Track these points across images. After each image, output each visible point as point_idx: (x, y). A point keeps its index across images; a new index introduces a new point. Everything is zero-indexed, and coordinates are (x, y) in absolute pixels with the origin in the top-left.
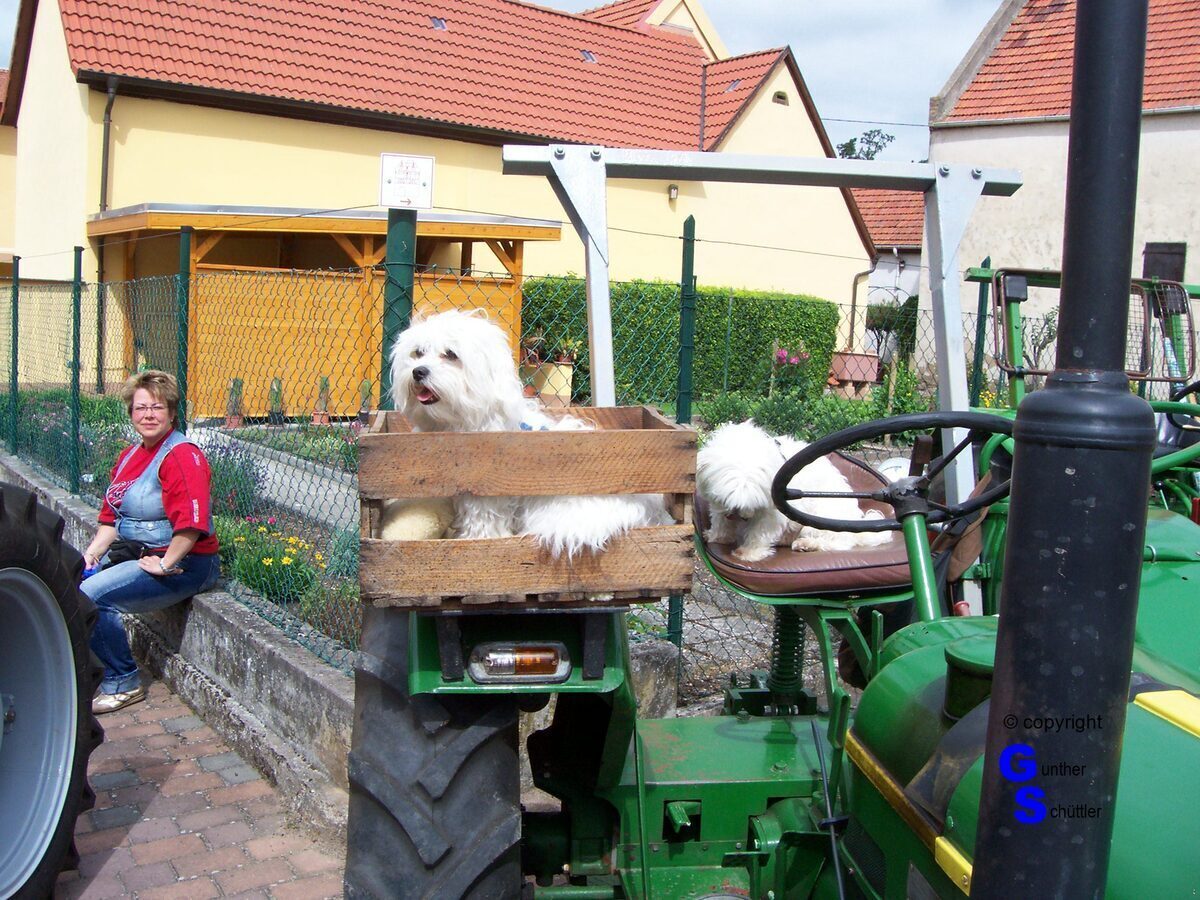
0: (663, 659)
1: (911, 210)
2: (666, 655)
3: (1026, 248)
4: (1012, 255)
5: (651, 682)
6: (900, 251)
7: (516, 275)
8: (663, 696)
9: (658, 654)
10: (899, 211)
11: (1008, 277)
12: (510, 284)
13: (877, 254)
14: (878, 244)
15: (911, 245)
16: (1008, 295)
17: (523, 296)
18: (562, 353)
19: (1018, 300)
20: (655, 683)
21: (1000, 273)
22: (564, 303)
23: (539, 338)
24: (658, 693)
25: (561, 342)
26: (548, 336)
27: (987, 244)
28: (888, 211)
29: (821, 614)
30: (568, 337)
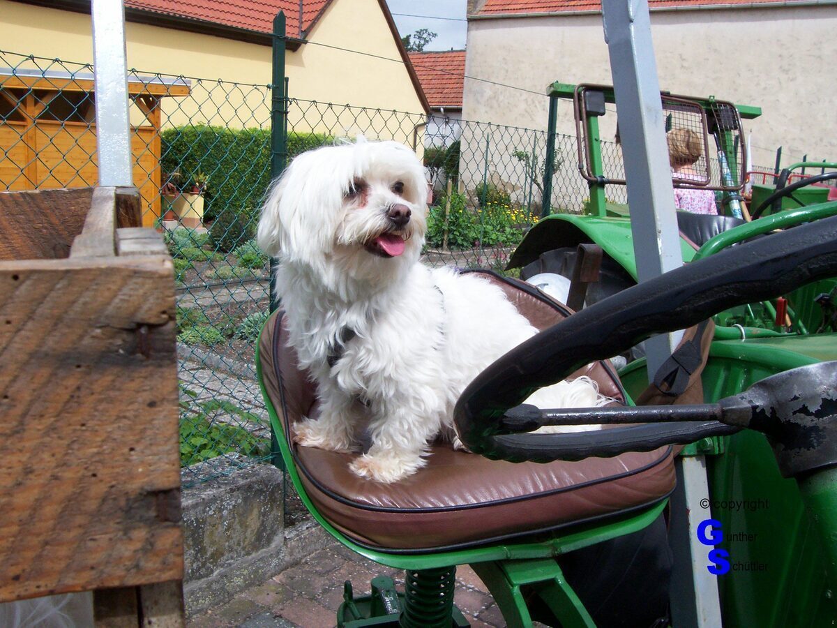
0: (267, 486)
1: (453, 81)
2: (269, 481)
5: (255, 512)
6: (446, 110)
7: (156, 124)
8: (268, 525)
9: (262, 481)
10: (444, 81)
11: (587, 93)
12: (151, 131)
13: (431, 112)
14: (433, 105)
15: (454, 106)
16: (588, 109)
17: (162, 139)
18: (195, 185)
19: (596, 114)
20: (260, 511)
21: (581, 88)
22: (194, 145)
23: (176, 173)
24: (263, 521)
25: (194, 176)
26: (183, 172)
27: (508, 103)
28: (437, 81)
29: (511, 575)
30: (200, 173)
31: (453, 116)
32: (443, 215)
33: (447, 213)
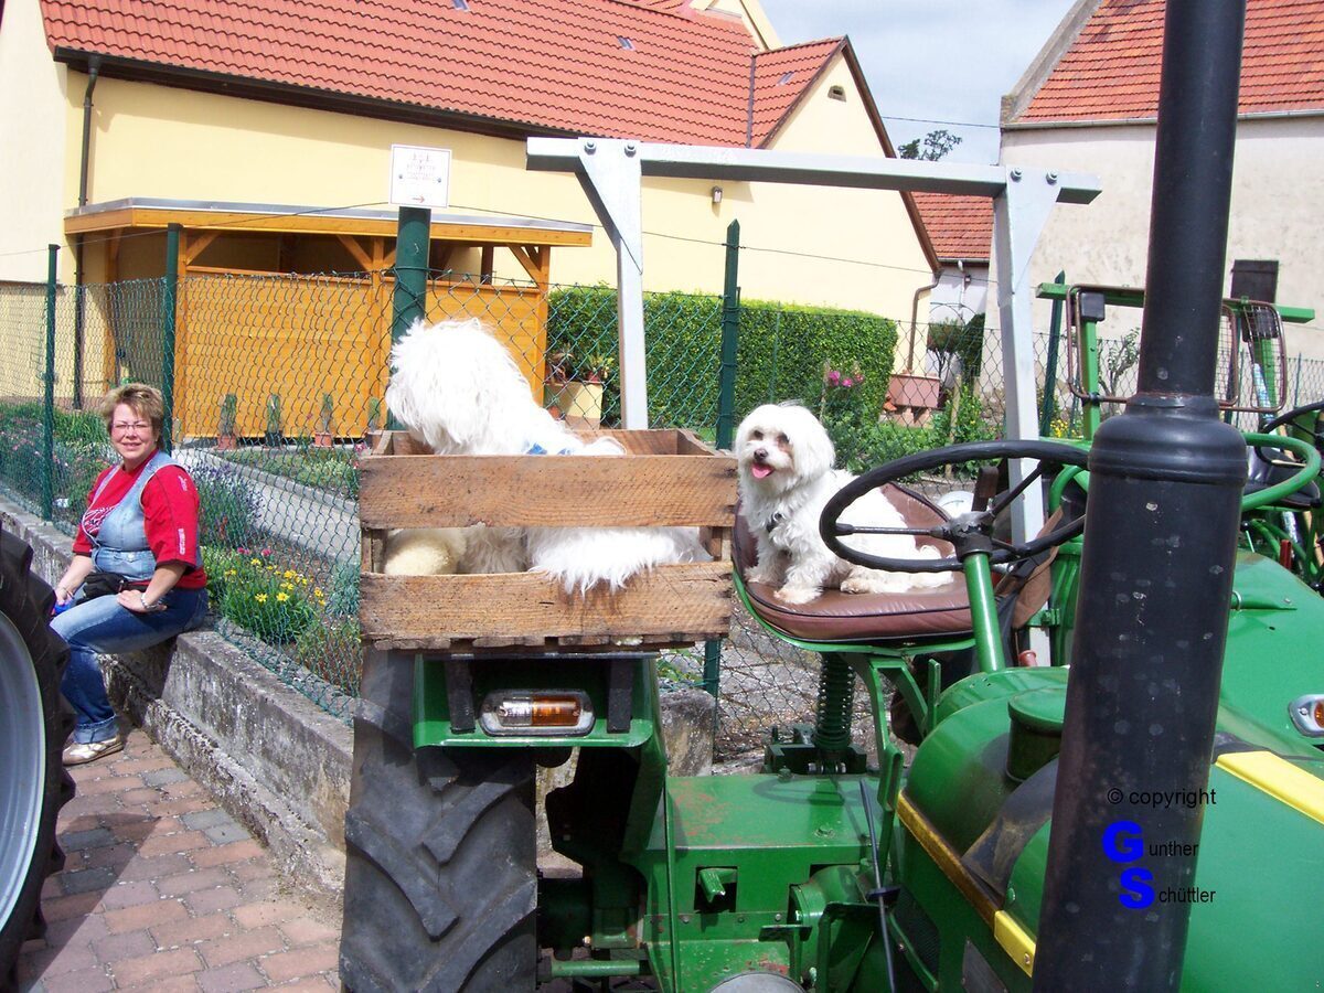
0: (698, 710)
1: (978, 220)
2: (701, 705)
3: (1103, 263)
4: (1088, 270)
5: (685, 735)
6: (966, 264)
7: (542, 284)
8: (697, 751)
9: (692, 704)
10: (965, 220)
11: (1084, 295)
12: (535, 294)
13: (940, 267)
14: (942, 256)
15: (978, 258)
16: (1083, 314)
17: (549, 307)
18: (591, 371)
19: (1095, 320)
20: (689, 736)
21: (1076, 289)
22: (594, 315)
23: (566, 354)
24: (691, 748)
25: (591, 358)
26: (575, 351)
27: (1061, 257)
28: (953, 220)
29: (873, 663)
30: (598, 353)
31: (975, 273)
32: (946, 427)
33: (953, 425)
